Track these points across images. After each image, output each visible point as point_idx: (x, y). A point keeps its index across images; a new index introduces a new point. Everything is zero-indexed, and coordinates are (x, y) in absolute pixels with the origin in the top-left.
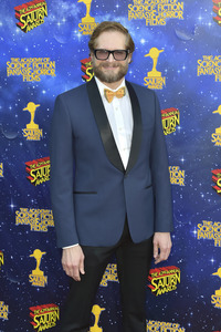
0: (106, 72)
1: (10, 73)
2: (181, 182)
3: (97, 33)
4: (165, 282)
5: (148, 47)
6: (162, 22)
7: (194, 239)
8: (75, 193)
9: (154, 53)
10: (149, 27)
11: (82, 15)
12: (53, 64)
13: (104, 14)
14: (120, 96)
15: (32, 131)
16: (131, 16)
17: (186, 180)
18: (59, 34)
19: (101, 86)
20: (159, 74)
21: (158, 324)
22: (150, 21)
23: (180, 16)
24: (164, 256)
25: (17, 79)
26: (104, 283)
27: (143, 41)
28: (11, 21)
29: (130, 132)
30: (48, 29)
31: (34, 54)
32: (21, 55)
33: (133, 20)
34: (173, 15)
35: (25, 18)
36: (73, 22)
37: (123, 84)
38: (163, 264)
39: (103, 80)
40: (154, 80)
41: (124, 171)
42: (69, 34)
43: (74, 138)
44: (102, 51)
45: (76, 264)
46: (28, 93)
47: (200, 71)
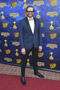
0: (29, 16)
1: (10, 16)
2: (44, 36)
3: (27, 8)
4: (41, 55)
5: (37, 10)
6: (40, 5)
7: (46, 47)
8: (23, 39)
9: (38, 11)
10: (37, 6)
11: (24, 4)
12: (18, 14)
13: (28, 4)
14: (32, 20)
15: (15, 27)
16: (34, 4)
17: (45, 36)
18: (19, 8)
19: (28, 18)
20: (39, 15)
21: (39, 62)
22: (37, 5)
23: (43, 4)
24: (41, 50)
25: (11, 17)
26: (29, 55)
27: (36, 9)
28: (10, 6)
29: (34, 27)
30: (17, 7)
31: (15, 12)
32: (12, 12)
33: (34, 5)
34: (42, 4)
35: (13, 5)
36: (22, 6)
37: (33, 18)
38: (40, 52)
39: (29, 17)
40: (38, 16)
41: (33, 35)
42: (21, 8)
43: (23, 28)
44: (28, 11)
45: (24, 52)
46: (14, 20)
47: (47, 15)
